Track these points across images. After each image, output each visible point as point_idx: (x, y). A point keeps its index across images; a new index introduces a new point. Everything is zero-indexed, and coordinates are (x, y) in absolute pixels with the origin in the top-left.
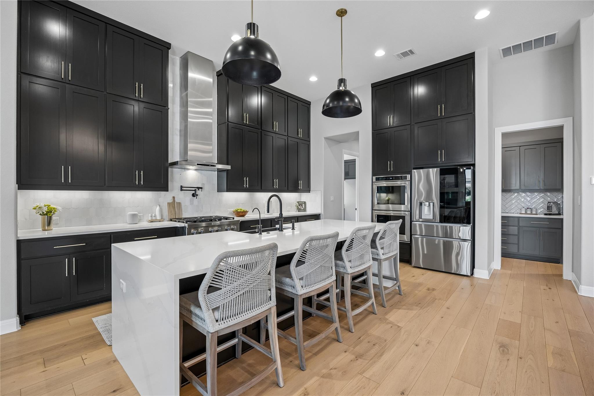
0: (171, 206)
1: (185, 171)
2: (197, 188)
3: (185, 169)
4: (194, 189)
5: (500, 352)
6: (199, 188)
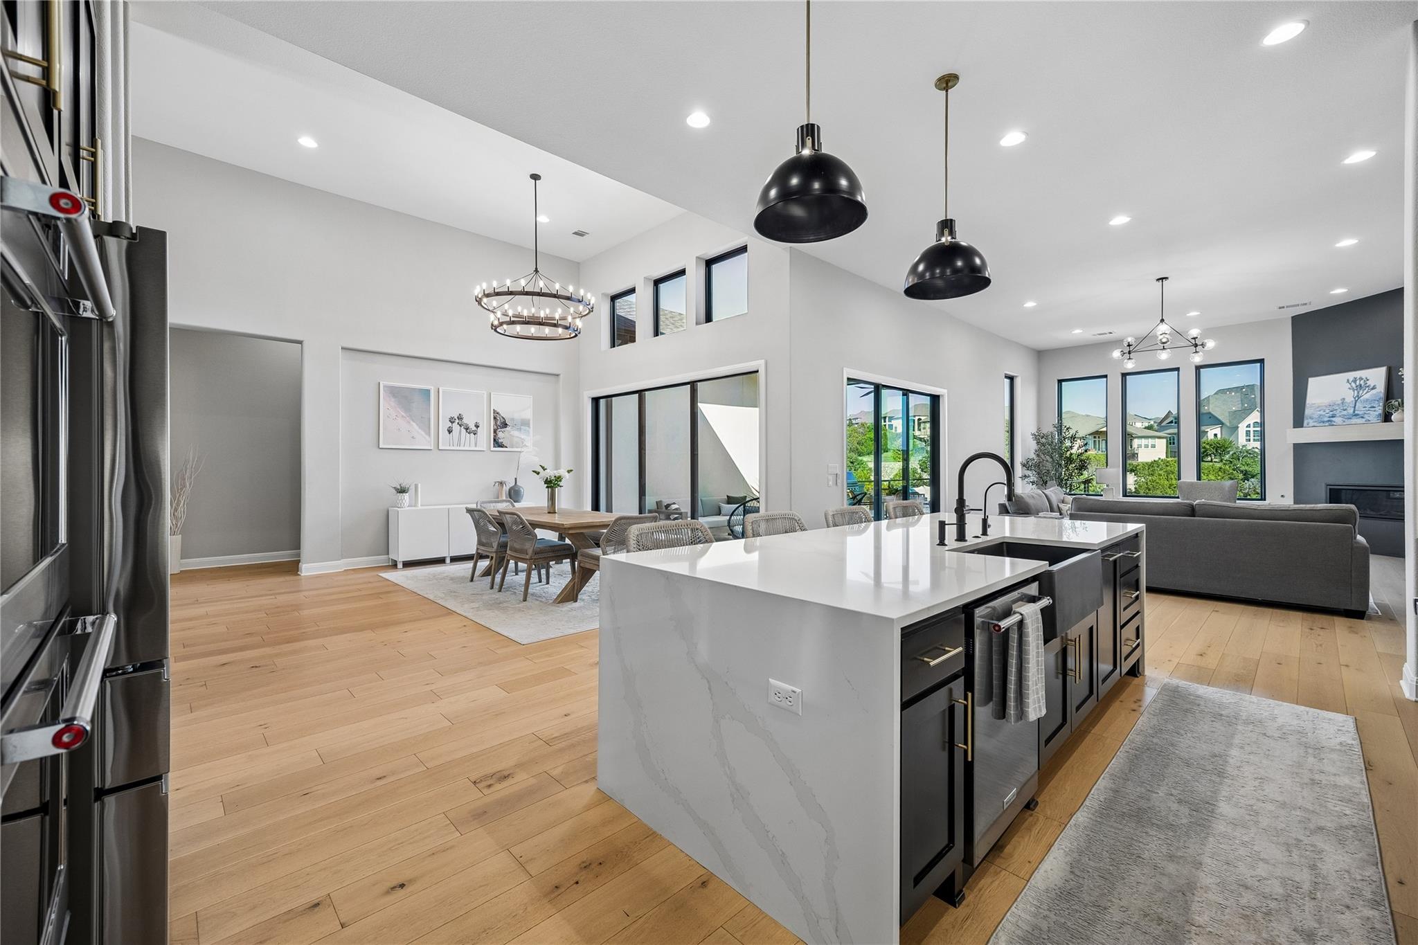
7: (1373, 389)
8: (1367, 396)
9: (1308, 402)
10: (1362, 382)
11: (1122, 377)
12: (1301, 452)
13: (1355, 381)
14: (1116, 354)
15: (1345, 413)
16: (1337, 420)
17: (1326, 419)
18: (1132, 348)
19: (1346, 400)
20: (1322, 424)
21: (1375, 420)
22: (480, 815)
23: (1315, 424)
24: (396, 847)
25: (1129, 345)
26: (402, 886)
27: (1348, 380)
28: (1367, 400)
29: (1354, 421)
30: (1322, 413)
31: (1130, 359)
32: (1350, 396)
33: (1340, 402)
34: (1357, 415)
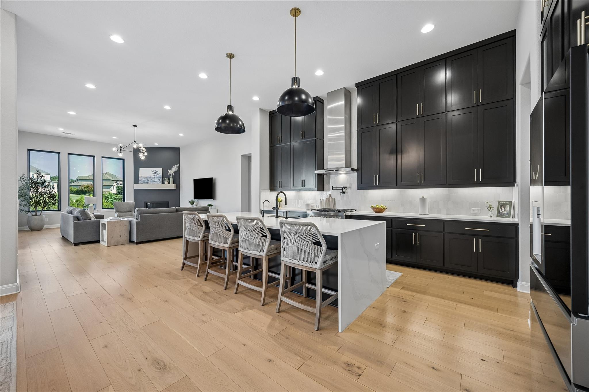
0: (328, 201)
1: (338, 176)
2: (343, 187)
3: (338, 174)
4: (341, 188)
5: (160, 360)
6: (344, 187)
7: (159, 174)
8: (157, 176)
9: (140, 175)
10: (156, 172)
11: (68, 155)
12: (136, 191)
13: (154, 171)
14: (114, 149)
15: (151, 180)
16: (149, 182)
17: (146, 182)
18: (122, 148)
19: (152, 177)
20: (144, 183)
21: (160, 183)
22: (380, 362)
23: (142, 183)
24: (421, 383)
25: (121, 147)
26: (433, 368)
27: (152, 171)
28: (158, 177)
29: (154, 183)
30: (144, 179)
31: (121, 152)
32: (153, 176)
33: (150, 177)
34: (155, 181)
